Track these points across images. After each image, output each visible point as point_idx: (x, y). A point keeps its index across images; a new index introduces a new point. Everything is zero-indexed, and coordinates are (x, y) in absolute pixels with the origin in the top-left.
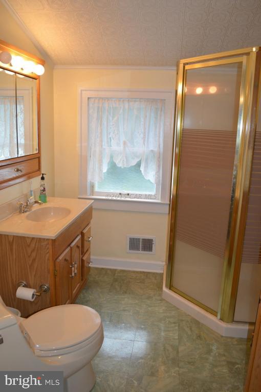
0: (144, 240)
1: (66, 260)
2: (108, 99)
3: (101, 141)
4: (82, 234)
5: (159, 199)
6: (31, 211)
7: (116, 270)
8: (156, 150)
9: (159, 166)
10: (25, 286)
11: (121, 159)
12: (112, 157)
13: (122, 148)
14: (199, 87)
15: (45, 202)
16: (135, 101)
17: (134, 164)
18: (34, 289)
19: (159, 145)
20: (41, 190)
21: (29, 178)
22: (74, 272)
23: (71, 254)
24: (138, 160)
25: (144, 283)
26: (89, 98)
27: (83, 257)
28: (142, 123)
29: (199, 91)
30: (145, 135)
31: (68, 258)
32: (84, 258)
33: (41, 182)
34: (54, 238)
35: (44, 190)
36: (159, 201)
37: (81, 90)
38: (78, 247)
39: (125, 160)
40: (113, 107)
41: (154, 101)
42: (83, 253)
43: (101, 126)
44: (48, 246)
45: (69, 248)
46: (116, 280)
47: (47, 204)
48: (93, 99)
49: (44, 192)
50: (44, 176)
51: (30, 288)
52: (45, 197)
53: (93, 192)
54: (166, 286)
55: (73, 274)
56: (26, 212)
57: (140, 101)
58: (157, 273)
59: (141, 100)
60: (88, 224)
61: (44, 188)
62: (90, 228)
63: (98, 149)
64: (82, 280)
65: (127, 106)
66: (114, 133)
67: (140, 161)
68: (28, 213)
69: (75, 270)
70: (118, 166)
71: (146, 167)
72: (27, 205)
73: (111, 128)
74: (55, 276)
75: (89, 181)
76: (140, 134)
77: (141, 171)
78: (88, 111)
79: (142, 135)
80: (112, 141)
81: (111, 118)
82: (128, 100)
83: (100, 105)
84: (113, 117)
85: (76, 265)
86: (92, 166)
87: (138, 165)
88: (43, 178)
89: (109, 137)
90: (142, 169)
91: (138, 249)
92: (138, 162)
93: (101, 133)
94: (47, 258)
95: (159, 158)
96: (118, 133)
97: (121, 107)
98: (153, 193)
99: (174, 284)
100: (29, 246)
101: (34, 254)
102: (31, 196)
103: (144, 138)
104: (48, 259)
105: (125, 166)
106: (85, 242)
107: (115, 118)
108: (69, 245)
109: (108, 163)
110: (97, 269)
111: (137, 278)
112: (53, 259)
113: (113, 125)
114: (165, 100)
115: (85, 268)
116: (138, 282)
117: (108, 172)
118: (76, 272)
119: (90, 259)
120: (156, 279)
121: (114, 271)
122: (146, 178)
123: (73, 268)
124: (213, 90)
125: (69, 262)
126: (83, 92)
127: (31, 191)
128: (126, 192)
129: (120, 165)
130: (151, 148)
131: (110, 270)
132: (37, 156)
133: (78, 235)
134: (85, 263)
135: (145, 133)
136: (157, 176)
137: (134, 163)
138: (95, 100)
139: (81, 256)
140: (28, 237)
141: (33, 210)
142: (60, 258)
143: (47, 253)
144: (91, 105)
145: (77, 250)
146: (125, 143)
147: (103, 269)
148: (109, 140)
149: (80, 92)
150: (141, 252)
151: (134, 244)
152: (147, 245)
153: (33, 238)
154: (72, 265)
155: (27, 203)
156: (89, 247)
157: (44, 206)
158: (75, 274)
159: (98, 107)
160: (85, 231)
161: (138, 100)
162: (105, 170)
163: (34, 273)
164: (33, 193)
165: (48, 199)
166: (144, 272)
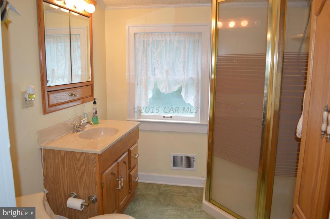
0: (186, 158)
1: (112, 174)
2: (152, 34)
3: (147, 70)
4: (129, 152)
5: (198, 121)
6: (84, 131)
7: (161, 185)
8: (195, 77)
9: (198, 91)
10: (76, 197)
11: (164, 86)
12: (156, 85)
13: (165, 76)
14: (232, 21)
15: (97, 123)
16: (175, 34)
17: (176, 90)
18: (83, 199)
19: (198, 72)
20: (93, 113)
21: (83, 102)
22: (121, 184)
23: (118, 169)
24: (179, 86)
25: (186, 197)
26: (135, 34)
27: (130, 172)
28: (182, 53)
29: (232, 24)
30: (184, 64)
31: (115, 172)
32: (132, 173)
33: (93, 106)
34: (100, 153)
35: (96, 113)
36: (199, 123)
37: (129, 27)
38: (125, 163)
39: (168, 87)
40: (156, 40)
41: (192, 34)
42: (130, 169)
43: (146, 57)
44: (95, 160)
45: (116, 163)
46: (160, 194)
47: (98, 125)
48: (140, 34)
49: (96, 115)
50: (96, 100)
51: (80, 198)
52: (97, 119)
53: (140, 116)
54: (206, 199)
55: (120, 187)
56: (79, 131)
57: (180, 35)
58: (198, 188)
59: (181, 33)
60: (135, 143)
61: (96, 112)
62: (137, 147)
63: (144, 78)
64: (130, 193)
65: (168, 39)
66: (157, 63)
67: (181, 87)
68: (80, 132)
69: (121, 183)
70: (161, 91)
71: (186, 92)
72: (80, 126)
73: (155, 59)
74: (102, 188)
75: (136, 106)
76: (181, 63)
77: (182, 96)
78: (135, 44)
79: (182, 64)
80: (156, 70)
81: (155, 50)
82: (170, 34)
83: (146, 40)
84: (156, 50)
85: (122, 179)
86: (139, 92)
87: (180, 91)
88: (95, 103)
89: (153, 67)
90: (183, 94)
91: (180, 166)
92: (179, 88)
93: (146, 63)
94: (94, 172)
95: (198, 83)
96: (161, 63)
97: (163, 40)
98: (193, 115)
99: (214, 197)
100: (78, 160)
101: (83, 168)
102: (84, 117)
103: (184, 67)
104: (96, 173)
105: (168, 92)
106: (132, 158)
107: (159, 50)
108: (116, 161)
109: (153, 90)
110: (144, 183)
111: (180, 192)
112: (99, 173)
113: (157, 56)
114: (202, 32)
115: (132, 182)
116: (180, 196)
117: (153, 98)
118: (122, 184)
119: (137, 174)
120: (197, 193)
121: (159, 186)
122: (186, 102)
123: (120, 182)
124: (244, 23)
125: (115, 175)
126: (131, 29)
127: (84, 114)
128: (169, 115)
129: (163, 91)
130: (191, 75)
131: (156, 184)
132: (90, 83)
133: (125, 152)
134: (132, 178)
135: (184, 62)
136: (196, 100)
137: (175, 88)
138: (140, 35)
139: (128, 171)
140: (77, 152)
141: (85, 130)
142: (107, 171)
143: (94, 167)
144: (137, 40)
145: (124, 165)
146: (167, 72)
147: (149, 184)
148: (154, 70)
149: (128, 28)
150: (183, 168)
151: (177, 161)
152: (189, 162)
153: (82, 153)
154: (118, 178)
155: (80, 124)
156: (137, 164)
157: (95, 126)
158: (122, 187)
159: (144, 41)
160: (131, 149)
161: (178, 33)
162: (150, 96)
163: (83, 185)
164: (85, 115)
165: (99, 121)
166: (186, 187)
